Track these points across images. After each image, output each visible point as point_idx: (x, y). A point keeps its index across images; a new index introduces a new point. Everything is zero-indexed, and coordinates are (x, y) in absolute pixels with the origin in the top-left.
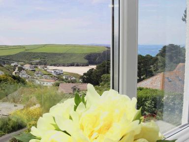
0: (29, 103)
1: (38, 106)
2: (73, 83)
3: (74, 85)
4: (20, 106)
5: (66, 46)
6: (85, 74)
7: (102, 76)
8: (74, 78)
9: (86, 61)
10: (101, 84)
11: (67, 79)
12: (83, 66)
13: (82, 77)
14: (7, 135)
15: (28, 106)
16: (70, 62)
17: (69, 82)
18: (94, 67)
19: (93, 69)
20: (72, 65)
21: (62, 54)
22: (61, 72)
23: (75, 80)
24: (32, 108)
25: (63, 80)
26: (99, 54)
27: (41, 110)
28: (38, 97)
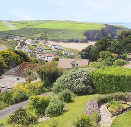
0: (30, 77)
1: (39, 80)
2: (71, 58)
3: (73, 60)
4: (23, 80)
5: (66, 22)
6: (83, 50)
7: (100, 53)
8: (73, 54)
9: (85, 38)
10: (98, 60)
11: (66, 54)
12: (82, 42)
13: (80, 53)
14: (11, 107)
15: (30, 80)
16: (70, 38)
17: (68, 58)
18: (93, 43)
19: (91, 46)
20: (71, 41)
21: (62, 30)
22: (61, 48)
23: (74, 55)
24: (33, 82)
25: (62, 55)
26: (98, 31)
27: (42, 84)
28: (39, 72)
